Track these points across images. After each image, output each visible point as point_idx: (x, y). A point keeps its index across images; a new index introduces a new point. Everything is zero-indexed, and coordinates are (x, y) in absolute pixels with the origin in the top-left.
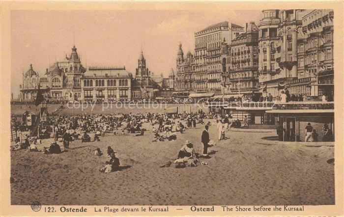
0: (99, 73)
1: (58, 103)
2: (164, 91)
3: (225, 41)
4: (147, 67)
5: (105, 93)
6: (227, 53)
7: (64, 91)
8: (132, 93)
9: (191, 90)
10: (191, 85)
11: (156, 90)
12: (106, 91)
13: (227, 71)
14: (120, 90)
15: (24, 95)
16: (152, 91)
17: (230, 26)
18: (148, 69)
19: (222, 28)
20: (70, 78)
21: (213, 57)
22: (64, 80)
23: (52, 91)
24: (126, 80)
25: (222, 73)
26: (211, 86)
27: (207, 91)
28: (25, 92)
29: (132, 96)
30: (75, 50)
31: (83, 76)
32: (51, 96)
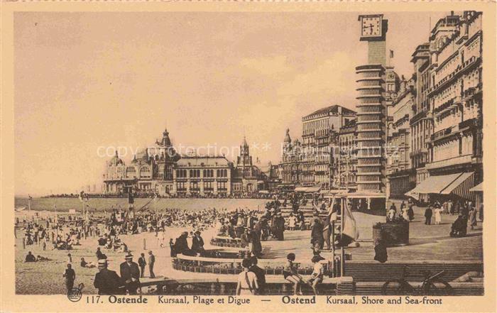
0: (193, 162)
1: (146, 196)
2: (271, 182)
3: (333, 128)
4: (250, 155)
5: (201, 185)
6: (335, 143)
7: (154, 182)
8: (232, 185)
9: (298, 183)
10: (298, 177)
11: (261, 182)
12: (202, 182)
13: (335, 162)
14: (218, 182)
15: (108, 186)
16: (256, 183)
17: (340, 110)
18: (251, 157)
19: (331, 114)
20: (162, 168)
21: (321, 146)
22: (154, 168)
23: (139, 182)
24: (226, 171)
25: (330, 165)
26: (317, 179)
27: (313, 185)
28: (109, 183)
29: (232, 189)
30: (166, 134)
31: (175, 165)
32: (139, 188)
